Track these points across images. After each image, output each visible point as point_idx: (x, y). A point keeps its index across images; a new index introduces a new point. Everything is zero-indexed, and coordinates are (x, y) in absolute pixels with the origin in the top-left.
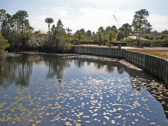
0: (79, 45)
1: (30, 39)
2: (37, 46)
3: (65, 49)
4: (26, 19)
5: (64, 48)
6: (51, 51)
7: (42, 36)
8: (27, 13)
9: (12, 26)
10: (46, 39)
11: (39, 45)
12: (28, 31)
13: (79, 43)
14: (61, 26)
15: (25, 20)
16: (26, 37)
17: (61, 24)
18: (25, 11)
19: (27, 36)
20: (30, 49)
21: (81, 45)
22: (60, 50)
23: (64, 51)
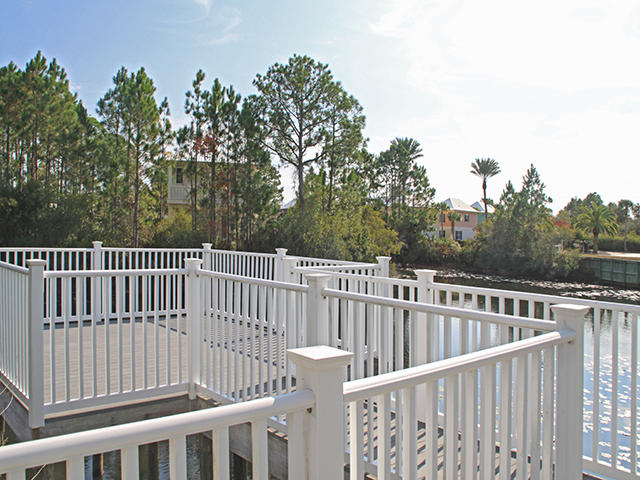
0: (595, 252)
1: (431, 229)
2: (453, 253)
3: (555, 265)
4: (418, 166)
5: (549, 263)
6: (503, 271)
7: (459, 219)
8: (418, 145)
9: (375, 186)
10: (484, 230)
11: (459, 248)
12: (423, 202)
13: (596, 247)
14: (536, 187)
15: (415, 167)
16: (418, 221)
17: (537, 182)
18: (411, 140)
19: (422, 220)
20: (431, 261)
21: (601, 255)
22: (539, 268)
23: (553, 273)
